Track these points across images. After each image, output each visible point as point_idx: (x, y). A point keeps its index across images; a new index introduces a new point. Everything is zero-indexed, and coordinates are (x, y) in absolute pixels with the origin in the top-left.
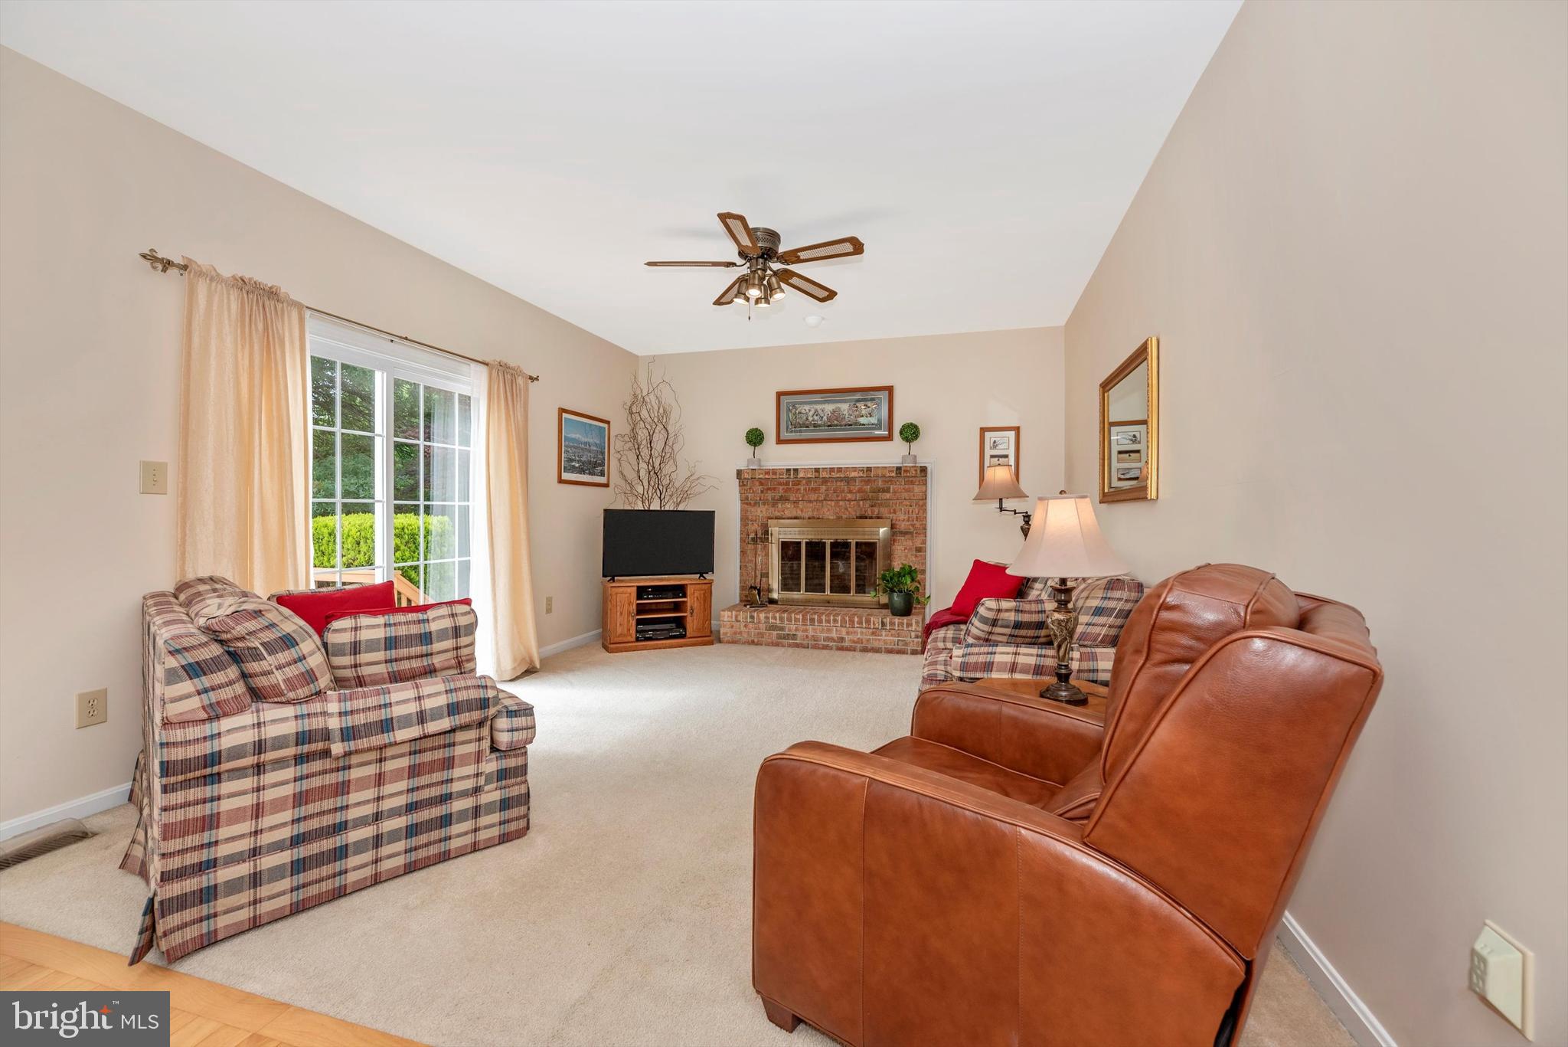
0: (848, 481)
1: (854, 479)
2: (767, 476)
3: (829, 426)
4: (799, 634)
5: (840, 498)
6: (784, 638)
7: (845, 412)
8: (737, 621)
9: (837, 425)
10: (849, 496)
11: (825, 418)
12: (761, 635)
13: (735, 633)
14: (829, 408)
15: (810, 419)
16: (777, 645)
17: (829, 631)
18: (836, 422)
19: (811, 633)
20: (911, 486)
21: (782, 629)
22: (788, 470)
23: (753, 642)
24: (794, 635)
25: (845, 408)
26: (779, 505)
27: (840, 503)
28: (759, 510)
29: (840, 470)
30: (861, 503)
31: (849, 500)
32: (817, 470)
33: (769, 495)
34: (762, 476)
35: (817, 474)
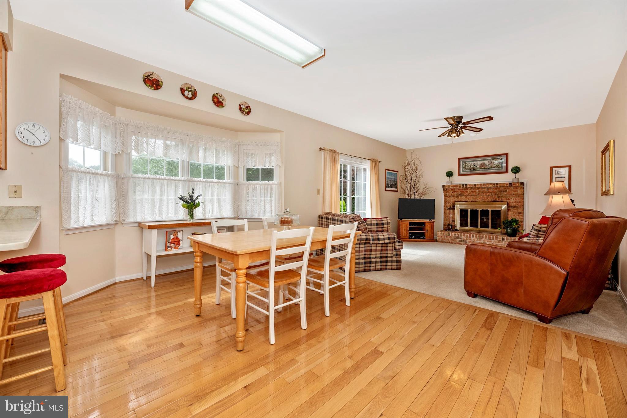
0: (488, 188)
1: (491, 188)
2: (454, 187)
3: (480, 169)
4: (468, 241)
5: (484, 194)
6: (462, 242)
7: (487, 164)
8: (443, 235)
9: (483, 169)
10: (488, 194)
11: (478, 166)
12: (453, 240)
13: (443, 239)
14: (480, 163)
15: (472, 167)
16: (459, 244)
17: (480, 240)
18: (483, 167)
19: (472, 241)
20: (517, 190)
21: (461, 239)
22: (463, 185)
23: (449, 242)
24: (465, 241)
25: (486, 162)
26: (459, 197)
27: (485, 196)
28: (451, 199)
29: (484, 184)
30: (494, 196)
31: (488, 195)
32: (475, 185)
33: (455, 194)
34: (452, 187)
35: (475, 186)
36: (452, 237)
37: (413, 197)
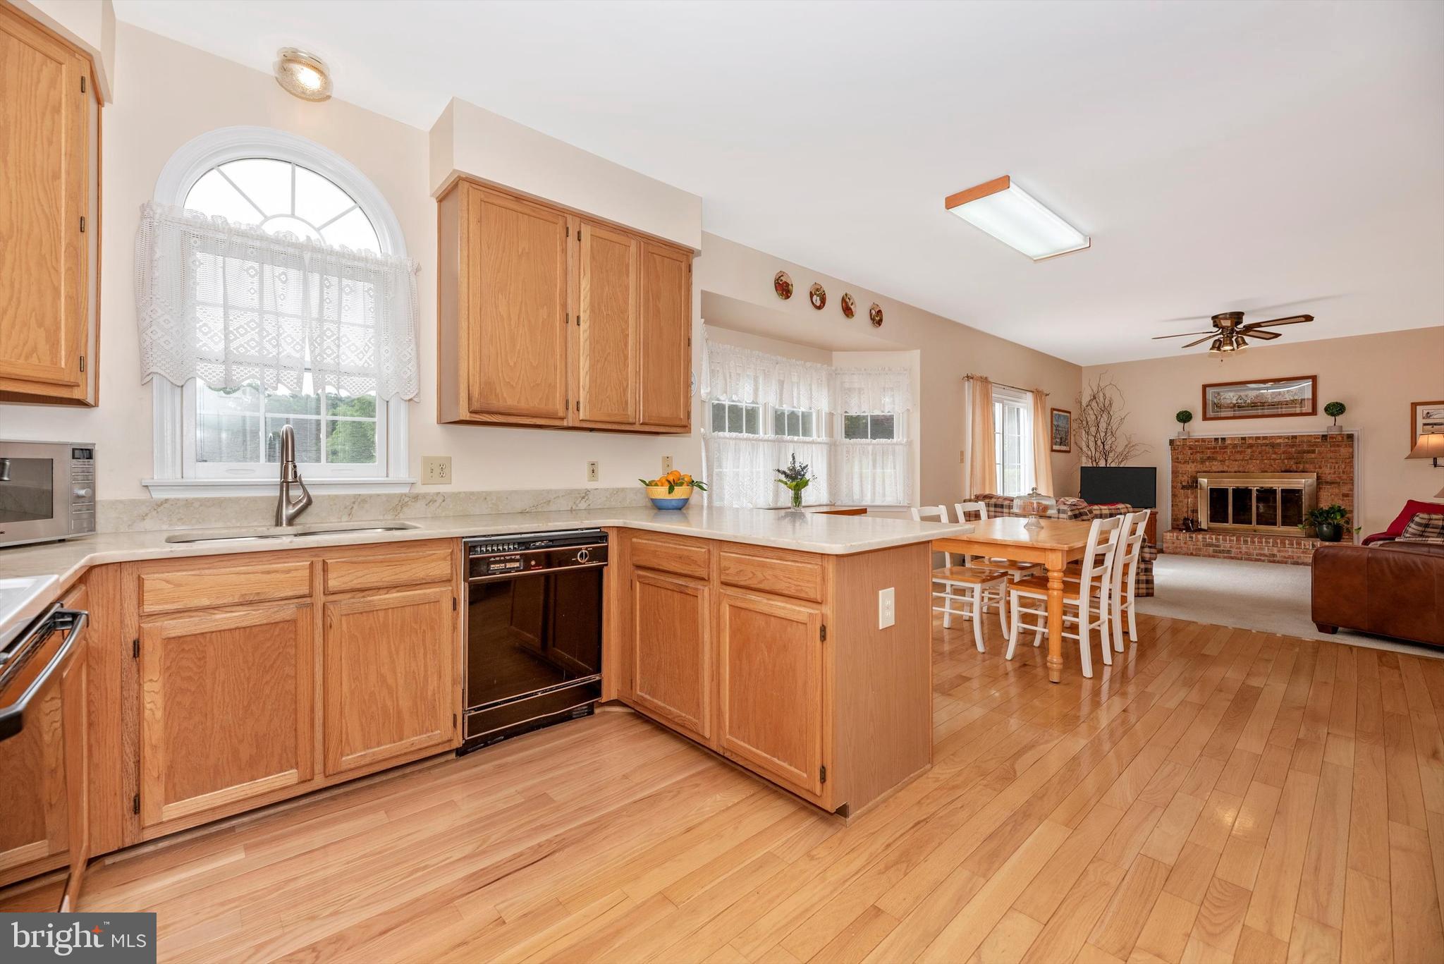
0: (1273, 446)
1: (1279, 444)
2: (1196, 443)
3: (1252, 407)
4: (1234, 550)
5: (1265, 458)
6: (1220, 552)
7: (1268, 396)
8: (1177, 539)
9: (1260, 406)
10: (1274, 456)
11: (1248, 401)
12: (1200, 550)
13: (1176, 548)
14: (1252, 394)
15: (1235, 402)
16: (1214, 557)
17: (1261, 550)
19: (1244, 550)
20: (1337, 448)
22: (1216, 439)
23: (1192, 554)
24: (1228, 551)
25: (1267, 393)
26: (1207, 463)
27: (1266, 461)
28: (1189, 466)
29: (1265, 438)
30: (1286, 461)
31: (1275, 459)
32: (1243, 439)
33: (1198, 456)
34: (1191, 443)
35: (1244, 441)
36: (1198, 543)
37: (1102, 464)
